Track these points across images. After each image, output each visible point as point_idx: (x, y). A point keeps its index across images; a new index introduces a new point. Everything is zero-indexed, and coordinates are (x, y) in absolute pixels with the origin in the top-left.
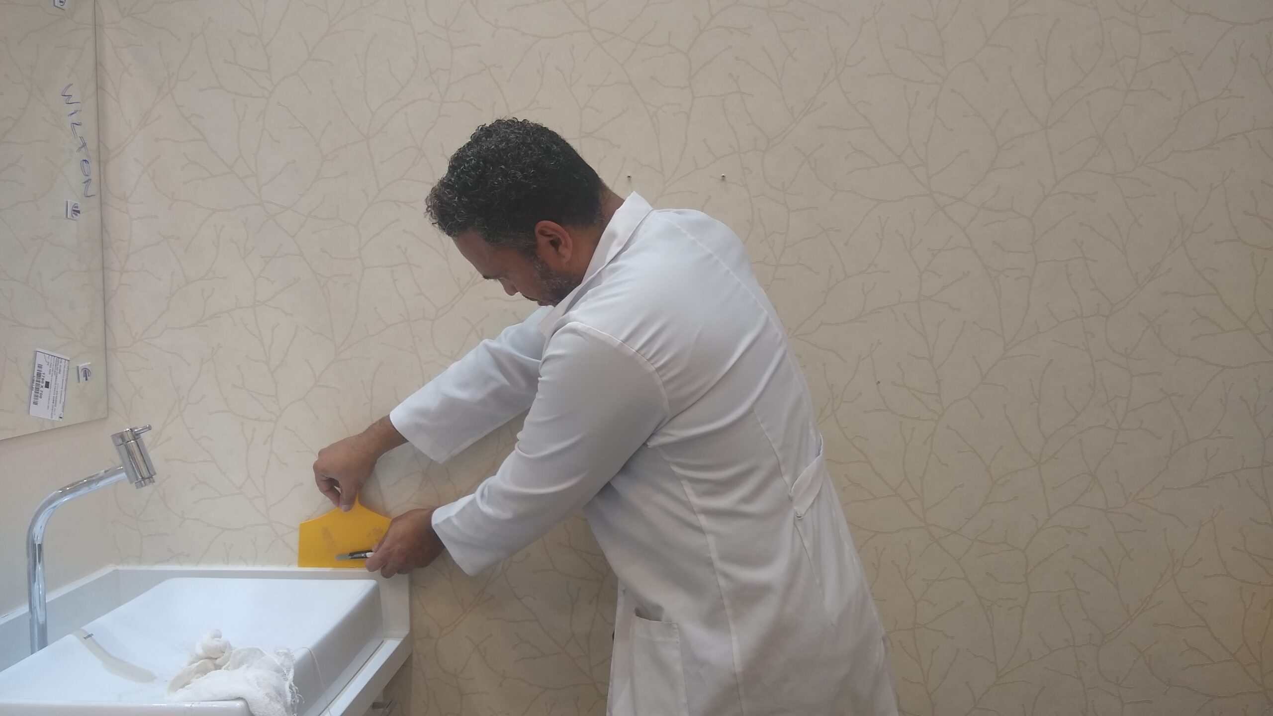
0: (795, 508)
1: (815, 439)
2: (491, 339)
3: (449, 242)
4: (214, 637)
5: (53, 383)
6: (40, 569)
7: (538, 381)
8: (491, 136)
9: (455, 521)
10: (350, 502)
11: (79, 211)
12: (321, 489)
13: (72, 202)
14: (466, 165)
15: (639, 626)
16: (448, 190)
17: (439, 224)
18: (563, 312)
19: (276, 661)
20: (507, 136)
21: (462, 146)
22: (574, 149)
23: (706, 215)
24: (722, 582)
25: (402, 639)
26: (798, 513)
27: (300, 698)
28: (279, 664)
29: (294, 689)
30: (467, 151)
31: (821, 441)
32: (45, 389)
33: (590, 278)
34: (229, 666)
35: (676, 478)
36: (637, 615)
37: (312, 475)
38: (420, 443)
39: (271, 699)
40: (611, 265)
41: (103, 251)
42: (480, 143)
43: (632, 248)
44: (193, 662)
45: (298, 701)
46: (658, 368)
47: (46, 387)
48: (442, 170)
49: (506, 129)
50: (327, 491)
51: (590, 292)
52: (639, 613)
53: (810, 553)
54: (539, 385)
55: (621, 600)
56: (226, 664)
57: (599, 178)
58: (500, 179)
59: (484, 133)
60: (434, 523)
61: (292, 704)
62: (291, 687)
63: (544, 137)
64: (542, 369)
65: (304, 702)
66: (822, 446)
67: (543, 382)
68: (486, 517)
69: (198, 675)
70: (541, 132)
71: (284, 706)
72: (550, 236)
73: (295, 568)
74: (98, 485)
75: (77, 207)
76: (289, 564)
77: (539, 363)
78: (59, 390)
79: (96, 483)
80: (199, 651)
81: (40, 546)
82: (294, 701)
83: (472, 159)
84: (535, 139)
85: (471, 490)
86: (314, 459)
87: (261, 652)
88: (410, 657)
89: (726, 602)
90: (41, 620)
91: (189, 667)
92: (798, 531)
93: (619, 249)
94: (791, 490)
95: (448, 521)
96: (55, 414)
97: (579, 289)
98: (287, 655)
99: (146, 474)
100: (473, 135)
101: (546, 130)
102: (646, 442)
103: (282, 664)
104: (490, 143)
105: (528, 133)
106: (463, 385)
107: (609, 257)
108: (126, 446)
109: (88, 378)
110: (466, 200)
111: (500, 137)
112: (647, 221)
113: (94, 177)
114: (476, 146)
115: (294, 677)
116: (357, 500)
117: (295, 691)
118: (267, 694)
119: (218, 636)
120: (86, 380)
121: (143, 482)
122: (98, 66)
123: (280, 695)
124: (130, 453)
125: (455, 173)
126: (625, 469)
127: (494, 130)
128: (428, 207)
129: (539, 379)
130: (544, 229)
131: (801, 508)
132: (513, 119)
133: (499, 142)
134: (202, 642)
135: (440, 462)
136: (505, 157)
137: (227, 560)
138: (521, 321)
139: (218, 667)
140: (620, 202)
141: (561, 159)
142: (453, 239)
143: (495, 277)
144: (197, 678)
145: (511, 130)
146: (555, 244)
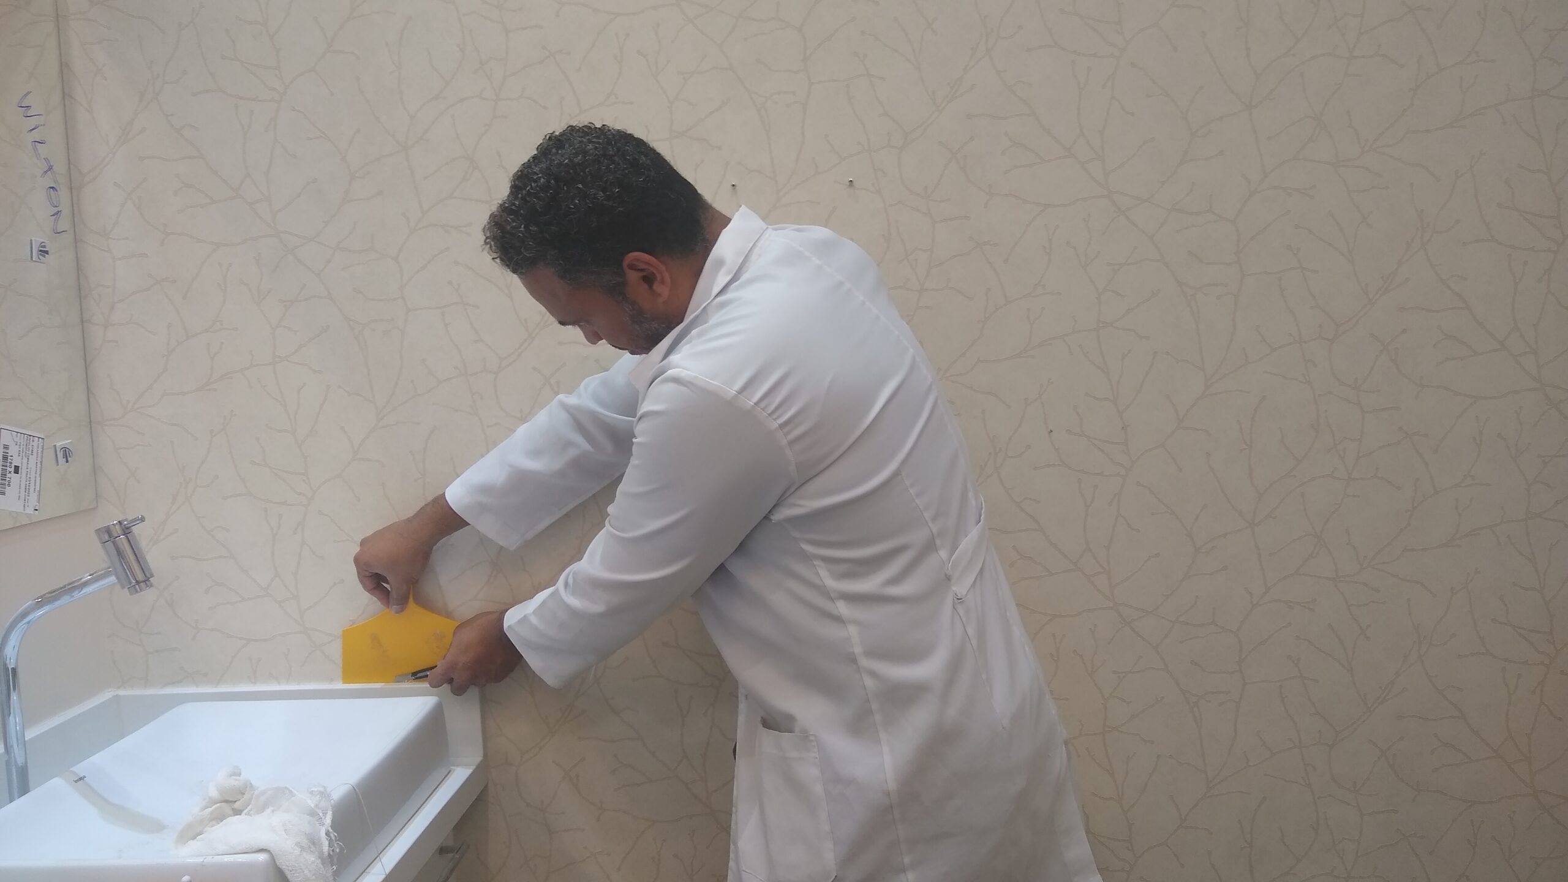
0: (954, 588)
1: (974, 503)
2: (568, 393)
3: (515, 280)
4: (231, 776)
5: (25, 465)
6: (15, 698)
7: (632, 443)
8: (562, 148)
9: (534, 620)
10: (403, 602)
11: (48, 251)
12: (365, 587)
13: (37, 240)
14: (533, 184)
15: (768, 740)
16: (512, 216)
17: (502, 260)
18: (660, 358)
19: (309, 802)
20: (584, 146)
21: (526, 160)
22: (666, 159)
23: (831, 232)
24: (869, 682)
25: (474, 767)
26: (959, 595)
27: (341, 847)
28: (313, 805)
29: (332, 835)
30: (533, 167)
31: (982, 503)
32: (13, 475)
33: (694, 315)
34: (251, 810)
35: (806, 558)
36: (764, 727)
37: (354, 570)
38: (486, 526)
39: (303, 849)
40: (719, 299)
41: (81, 301)
42: (550, 156)
43: (745, 277)
44: (207, 807)
45: (338, 850)
46: (781, 424)
47: (15, 473)
48: (502, 191)
49: (582, 137)
50: (374, 588)
51: (694, 332)
52: (767, 724)
53: (974, 643)
54: (634, 449)
55: (742, 706)
56: (246, 808)
57: (700, 194)
58: (577, 202)
59: (554, 144)
60: (506, 626)
61: (329, 854)
62: (328, 834)
63: (628, 146)
64: (637, 428)
65: (345, 851)
66: (983, 510)
67: (639, 444)
68: (573, 612)
69: (214, 823)
70: (626, 138)
71: (319, 857)
72: (642, 270)
73: (339, 685)
74: (81, 593)
75: (44, 247)
76: (332, 680)
77: (633, 421)
78: (33, 476)
79: (80, 590)
80: (213, 793)
81: (14, 670)
82: (333, 850)
83: (540, 177)
84: (619, 150)
85: (552, 582)
86: (357, 549)
87: (291, 792)
88: (485, 789)
89: (875, 706)
90: (20, 761)
91: (201, 813)
92: (960, 616)
93: (729, 278)
94: (948, 568)
95: (524, 620)
96: (28, 506)
97: (680, 329)
98: (324, 794)
99: (141, 577)
100: (539, 146)
101: (631, 136)
102: (767, 514)
103: (316, 806)
104: (562, 156)
105: (609, 142)
106: (536, 453)
107: (716, 289)
108: (114, 543)
109: (69, 459)
110: (535, 229)
111: (574, 149)
112: (759, 244)
113: (65, 208)
114: (544, 160)
115: (332, 821)
116: (411, 599)
117: (333, 838)
118: (297, 844)
119: (236, 773)
120: (67, 461)
121: (137, 586)
122: (64, 67)
123: (314, 844)
124: (120, 553)
125: (520, 196)
126: (742, 548)
127: (565, 139)
128: (487, 238)
129: (634, 440)
130: (636, 263)
131: (960, 588)
132: (589, 125)
133: (573, 154)
134: (217, 781)
135: (513, 548)
136: (582, 174)
137: (253, 678)
138: (605, 369)
139: (237, 812)
140: (726, 221)
141: (652, 173)
142: (519, 277)
143: (573, 323)
144: (212, 827)
145: (589, 139)
146: (649, 280)
